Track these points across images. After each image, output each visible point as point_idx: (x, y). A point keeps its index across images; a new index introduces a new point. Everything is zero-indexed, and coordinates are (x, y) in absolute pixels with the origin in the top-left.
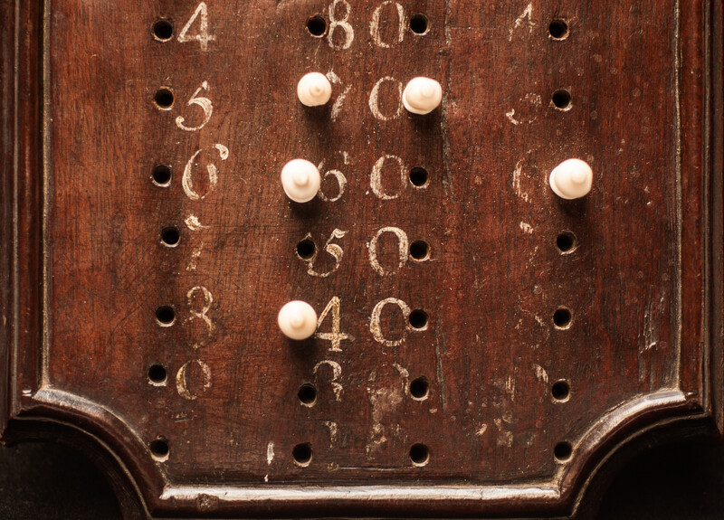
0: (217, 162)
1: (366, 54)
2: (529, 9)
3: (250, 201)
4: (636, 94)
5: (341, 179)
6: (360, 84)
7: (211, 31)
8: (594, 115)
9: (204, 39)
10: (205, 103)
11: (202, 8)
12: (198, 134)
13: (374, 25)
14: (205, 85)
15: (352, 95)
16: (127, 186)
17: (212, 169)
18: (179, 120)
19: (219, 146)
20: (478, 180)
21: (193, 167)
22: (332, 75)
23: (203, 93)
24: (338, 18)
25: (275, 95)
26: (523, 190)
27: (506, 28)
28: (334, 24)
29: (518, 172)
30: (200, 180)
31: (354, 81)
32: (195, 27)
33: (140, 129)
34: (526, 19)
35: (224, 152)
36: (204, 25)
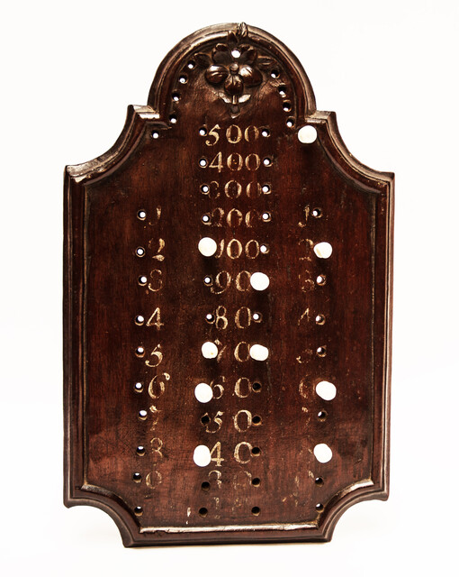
0: (165, 381)
1: (233, 332)
2: (307, 311)
3: (180, 399)
4: (355, 348)
5: (221, 388)
6: (230, 345)
7: (161, 321)
8: (336, 359)
9: (158, 325)
10: (159, 354)
11: (158, 310)
12: (156, 368)
13: (237, 318)
14: (159, 346)
15: (226, 350)
16: (123, 393)
17: (162, 384)
18: (147, 362)
19: (165, 374)
20: (283, 389)
21: (153, 384)
22: (217, 341)
23: (158, 350)
24: (220, 315)
25: (191, 350)
26: (304, 392)
27: (297, 320)
28: (218, 318)
29: (302, 385)
30: (157, 389)
31: (227, 344)
32: (154, 320)
33: (128, 366)
34: (306, 316)
35: (168, 377)
36: (159, 318)
